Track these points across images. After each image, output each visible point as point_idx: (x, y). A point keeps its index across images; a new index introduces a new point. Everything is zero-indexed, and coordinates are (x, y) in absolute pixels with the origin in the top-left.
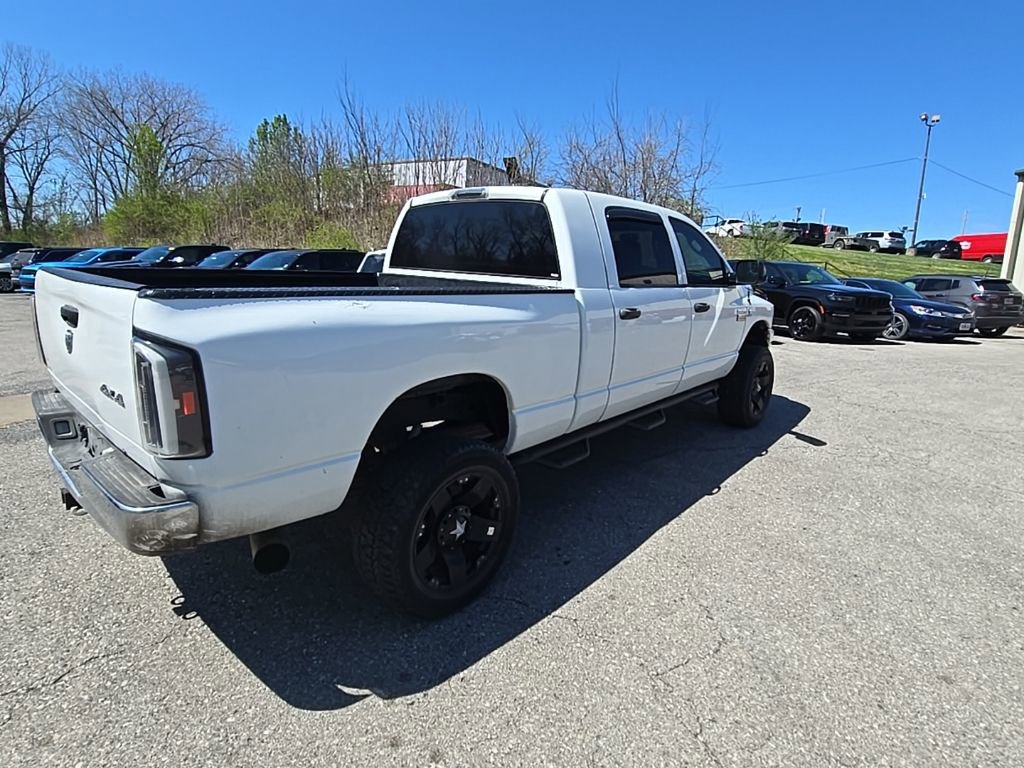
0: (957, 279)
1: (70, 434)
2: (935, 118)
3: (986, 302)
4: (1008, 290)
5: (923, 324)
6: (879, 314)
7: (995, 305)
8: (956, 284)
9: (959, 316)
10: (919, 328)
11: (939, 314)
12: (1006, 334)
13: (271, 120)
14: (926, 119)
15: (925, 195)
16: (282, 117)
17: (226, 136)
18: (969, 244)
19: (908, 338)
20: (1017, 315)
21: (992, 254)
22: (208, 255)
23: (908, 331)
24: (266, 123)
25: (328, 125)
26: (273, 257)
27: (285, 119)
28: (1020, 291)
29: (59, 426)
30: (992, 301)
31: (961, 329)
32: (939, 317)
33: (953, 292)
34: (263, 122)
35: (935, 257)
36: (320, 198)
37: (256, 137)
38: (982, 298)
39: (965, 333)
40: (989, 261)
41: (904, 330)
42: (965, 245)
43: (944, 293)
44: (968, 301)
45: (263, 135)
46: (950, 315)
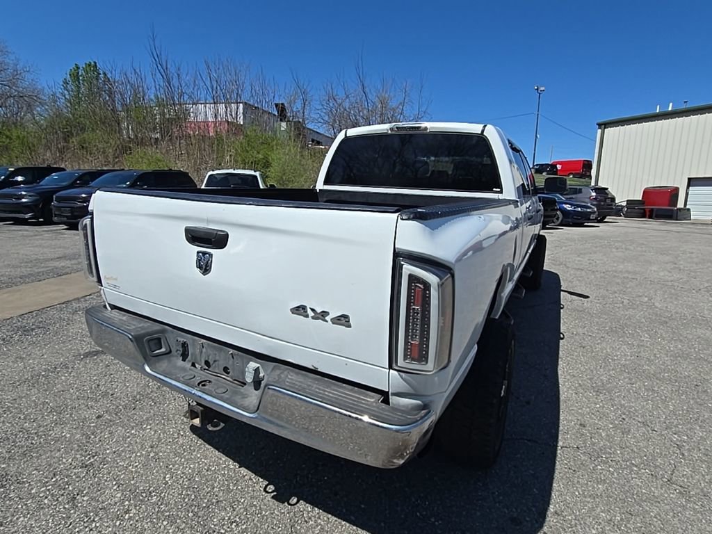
0: (581, 187)
1: (163, 350)
2: (542, 89)
3: (597, 201)
4: (606, 194)
5: (571, 216)
6: (552, 210)
7: (602, 203)
8: (580, 191)
9: (588, 210)
10: (569, 218)
11: (579, 209)
12: (606, 220)
13: (82, 65)
14: (537, 89)
15: (538, 136)
16: (93, 63)
17: (27, 76)
18: (560, 166)
19: (562, 224)
20: (613, 209)
21: (573, 172)
22: (49, 174)
23: (562, 220)
24: (78, 68)
25: (138, 71)
26: (115, 176)
27: (96, 66)
28: (613, 194)
29: (152, 343)
30: (601, 201)
31: (591, 218)
32: (578, 211)
33: (579, 196)
34: (74, 66)
35: (544, 174)
36: (128, 129)
37: (68, 78)
38: (595, 199)
39: (592, 221)
40: (571, 176)
41: (560, 219)
42: (559, 167)
43: (574, 196)
44: (587, 200)
45: (75, 76)
46: (585, 210)
